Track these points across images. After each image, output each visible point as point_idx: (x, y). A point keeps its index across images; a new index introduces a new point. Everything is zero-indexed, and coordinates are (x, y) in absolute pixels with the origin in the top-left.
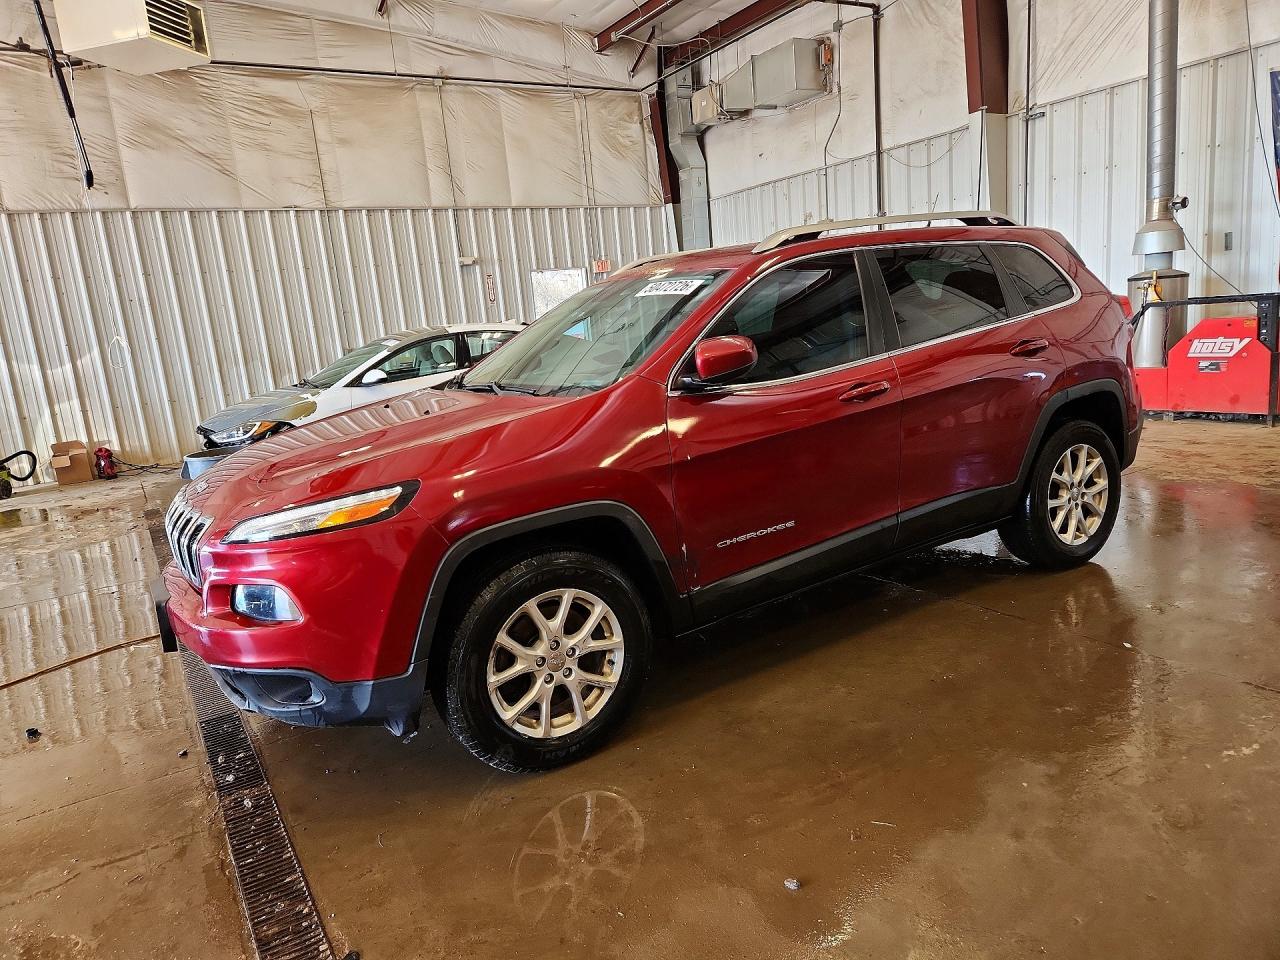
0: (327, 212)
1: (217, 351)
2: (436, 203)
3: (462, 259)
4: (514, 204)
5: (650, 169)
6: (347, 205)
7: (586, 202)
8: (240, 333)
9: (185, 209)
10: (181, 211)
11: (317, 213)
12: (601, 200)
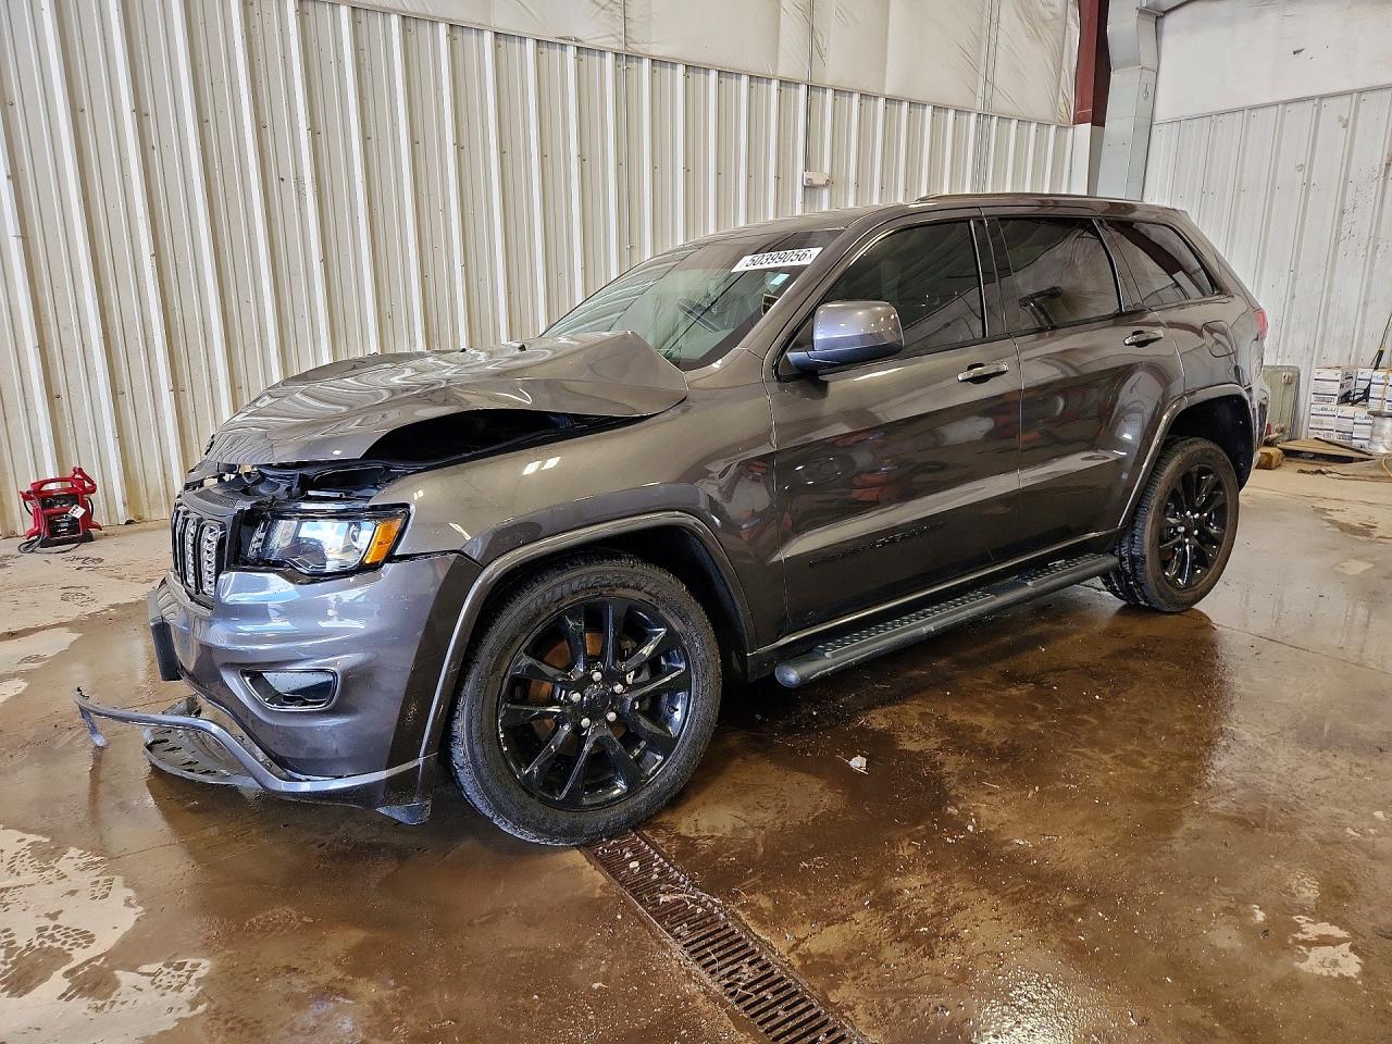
0: (626, 58)
1: (424, 295)
2: (783, 72)
3: (807, 175)
4: (888, 92)
5: (1065, 67)
6: (659, 51)
7: (979, 106)
8: (465, 265)
9: (395, 11)
10: (386, 13)
11: (610, 58)
12: (1001, 104)
